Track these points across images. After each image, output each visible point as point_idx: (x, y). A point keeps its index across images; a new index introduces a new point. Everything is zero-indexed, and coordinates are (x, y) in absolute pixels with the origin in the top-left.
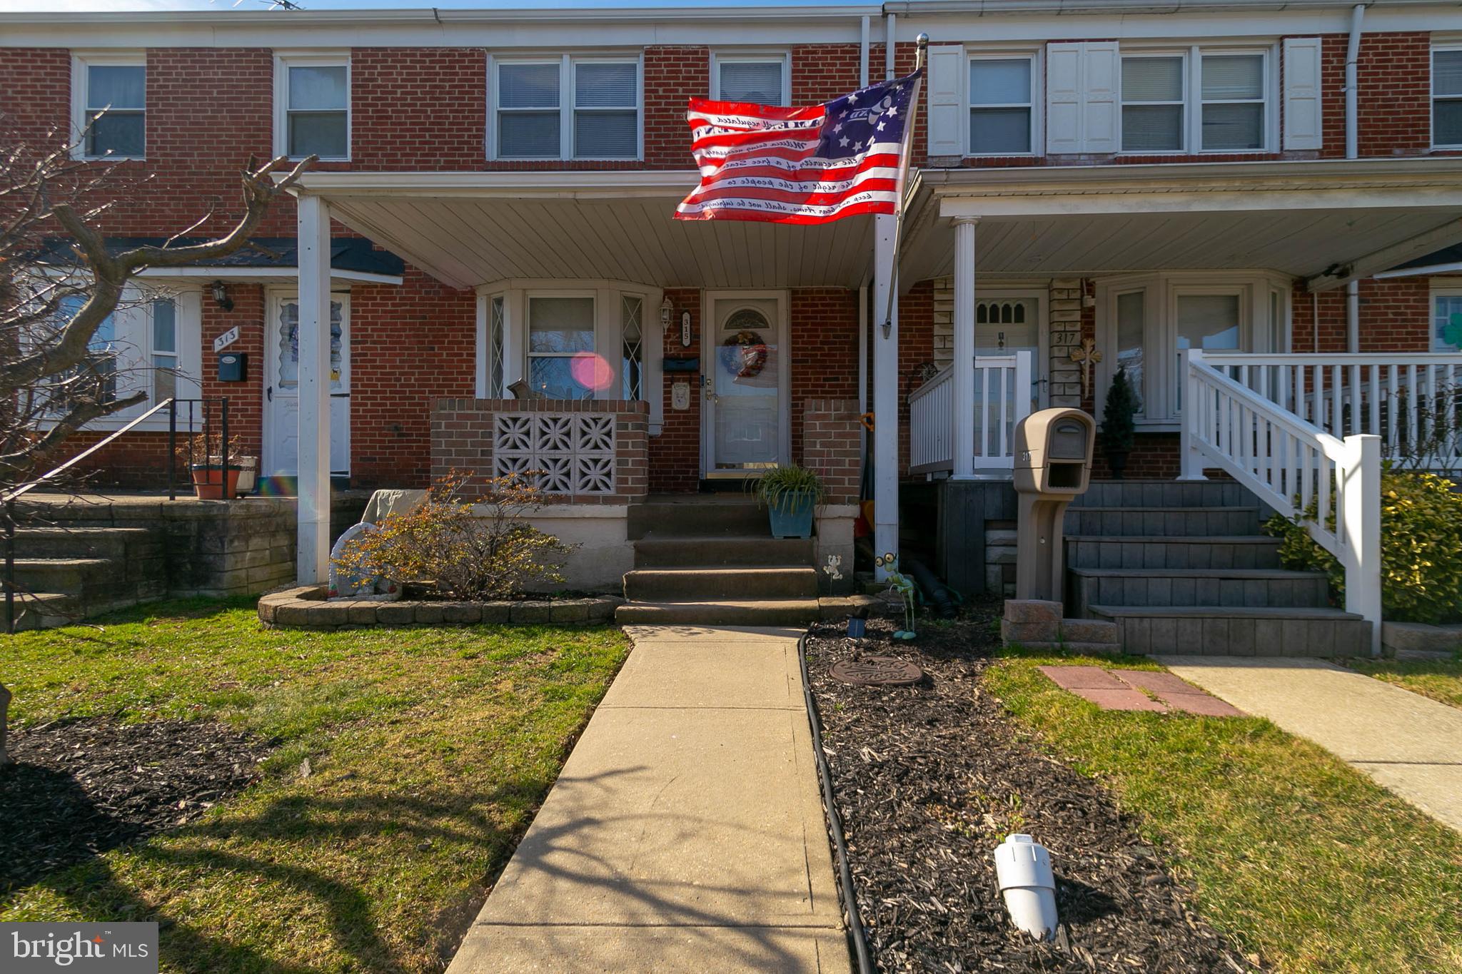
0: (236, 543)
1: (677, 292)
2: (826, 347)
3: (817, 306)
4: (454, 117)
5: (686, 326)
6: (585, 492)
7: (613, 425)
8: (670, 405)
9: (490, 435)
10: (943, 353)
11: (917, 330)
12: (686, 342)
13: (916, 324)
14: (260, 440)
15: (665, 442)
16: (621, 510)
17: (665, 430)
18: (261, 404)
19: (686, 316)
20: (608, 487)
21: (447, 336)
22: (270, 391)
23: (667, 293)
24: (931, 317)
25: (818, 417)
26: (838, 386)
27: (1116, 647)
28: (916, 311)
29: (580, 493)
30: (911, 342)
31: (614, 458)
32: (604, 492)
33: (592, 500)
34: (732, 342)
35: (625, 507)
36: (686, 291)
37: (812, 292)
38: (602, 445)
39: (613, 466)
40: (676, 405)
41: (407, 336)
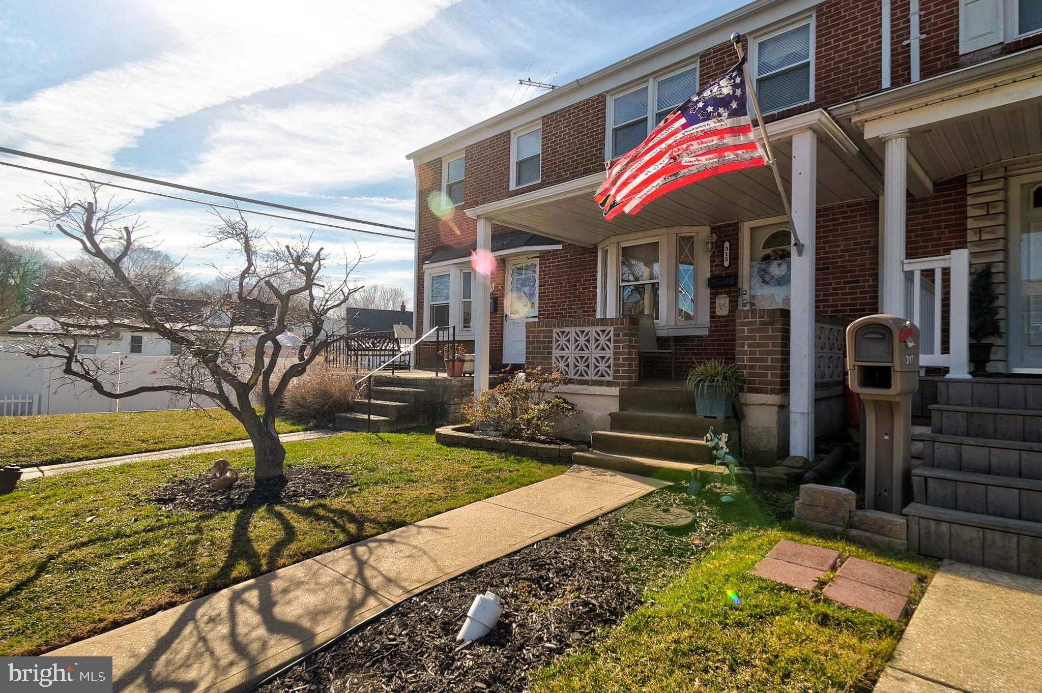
0: (456, 399)
1: (721, 227)
2: (846, 254)
3: (838, 219)
4: (589, 141)
5: (727, 252)
6: (596, 378)
7: (612, 334)
8: (714, 312)
9: (551, 342)
10: (978, 246)
11: (946, 227)
12: (726, 264)
13: (945, 221)
14: (502, 344)
15: (712, 340)
16: (615, 391)
17: (711, 331)
18: (502, 324)
19: (727, 244)
20: (609, 375)
21: (583, 277)
22: (506, 316)
23: (713, 230)
24: (965, 212)
25: (746, 324)
26: (858, 287)
27: (900, 542)
28: (945, 208)
29: (594, 378)
30: (940, 239)
31: (612, 356)
32: (607, 378)
33: (600, 383)
34: (767, 259)
35: (618, 389)
36: (726, 226)
37: (833, 208)
38: (606, 348)
39: (611, 361)
40: (719, 312)
41: (564, 280)
